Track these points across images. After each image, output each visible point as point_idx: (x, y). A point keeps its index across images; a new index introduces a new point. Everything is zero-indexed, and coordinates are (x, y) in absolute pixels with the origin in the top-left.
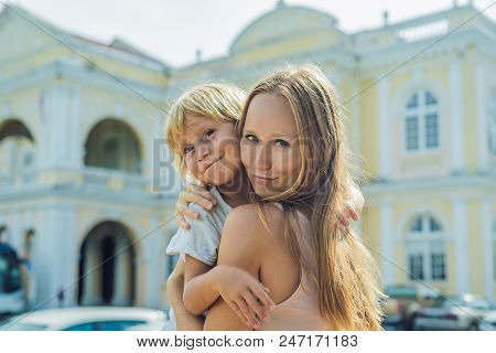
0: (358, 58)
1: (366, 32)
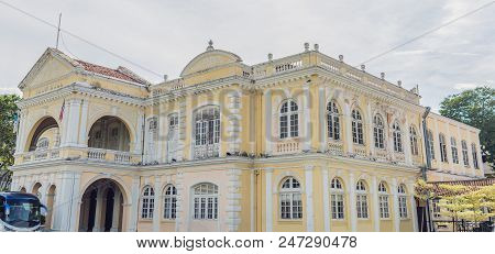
0: (253, 81)
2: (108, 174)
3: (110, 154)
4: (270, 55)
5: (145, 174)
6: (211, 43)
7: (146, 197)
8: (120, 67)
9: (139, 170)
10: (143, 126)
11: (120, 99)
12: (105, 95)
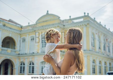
0: (64, 26)
1: (66, 20)
2: (8, 57)
3: (9, 50)
4: (70, 17)
5: (21, 58)
6: (48, 11)
7: (21, 66)
8: (10, 20)
9: (19, 57)
10: (20, 41)
11: (13, 30)
12: (7, 29)
